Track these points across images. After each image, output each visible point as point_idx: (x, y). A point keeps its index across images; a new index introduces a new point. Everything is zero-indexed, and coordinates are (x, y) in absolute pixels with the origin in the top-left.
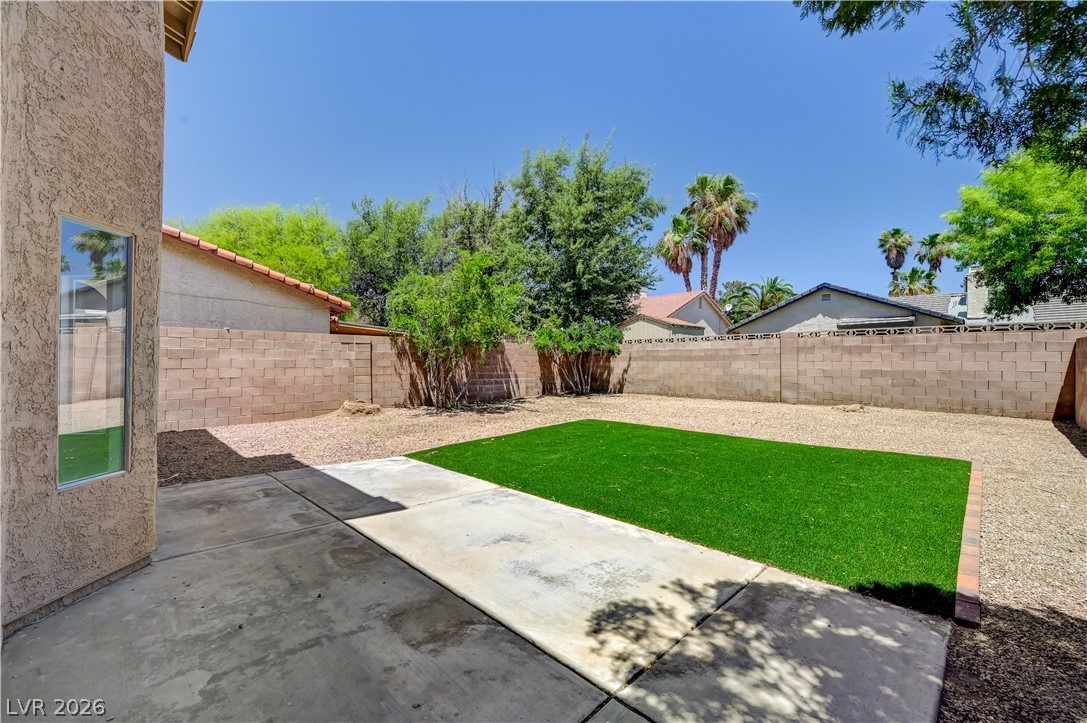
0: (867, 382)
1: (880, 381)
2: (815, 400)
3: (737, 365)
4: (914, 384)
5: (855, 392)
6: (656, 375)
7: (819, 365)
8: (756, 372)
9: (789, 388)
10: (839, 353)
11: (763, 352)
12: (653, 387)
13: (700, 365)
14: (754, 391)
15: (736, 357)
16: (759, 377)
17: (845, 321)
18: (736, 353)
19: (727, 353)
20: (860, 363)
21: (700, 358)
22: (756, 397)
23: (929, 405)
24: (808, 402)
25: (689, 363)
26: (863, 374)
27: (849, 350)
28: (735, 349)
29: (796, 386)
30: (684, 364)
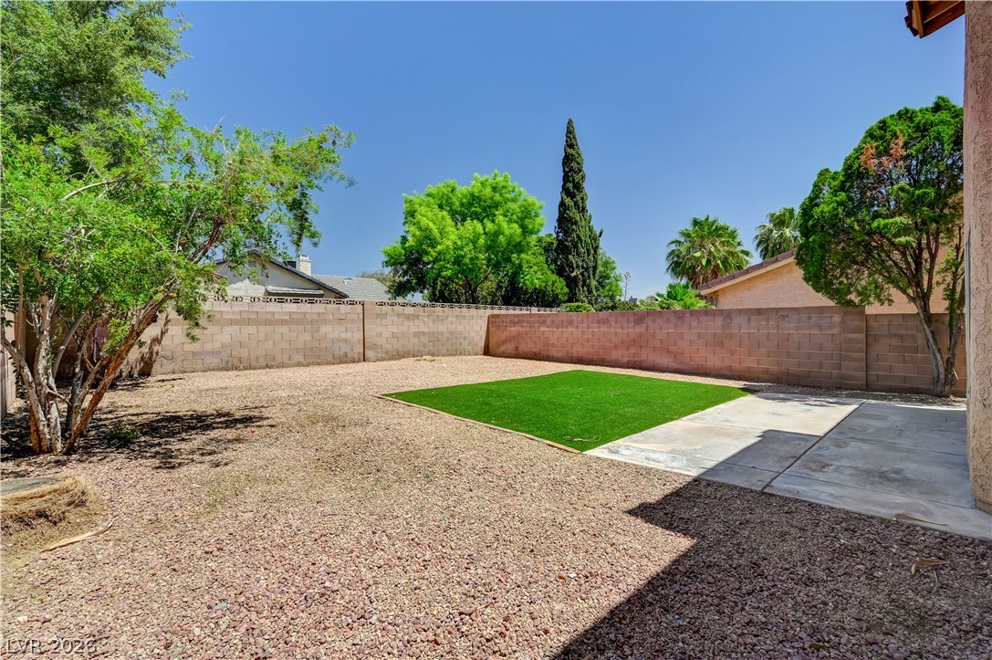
0: (416, 340)
1: (424, 339)
2: (387, 357)
3: (325, 329)
4: (438, 340)
5: (410, 347)
6: (217, 345)
7: (391, 329)
8: (343, 335)
9: (371, 349)
10: (401, 320)
11: (349, 316)
12: (215, 361)
13: (284, 329)
14: (342, 354)
15: (325, 322)
16: (346, 341)
17: (271, 288)
18: (324, 317)
19: (316, 317)
20: (413, 327)
21: (283, 322)
22: (344, 359)
23: (445, 352)
24: (383, 359)
25: (269, 328)
26: (415, 334)
27: (407, 317)
28: (323, 313)
29: (375, 346)
30: (262, 328)
